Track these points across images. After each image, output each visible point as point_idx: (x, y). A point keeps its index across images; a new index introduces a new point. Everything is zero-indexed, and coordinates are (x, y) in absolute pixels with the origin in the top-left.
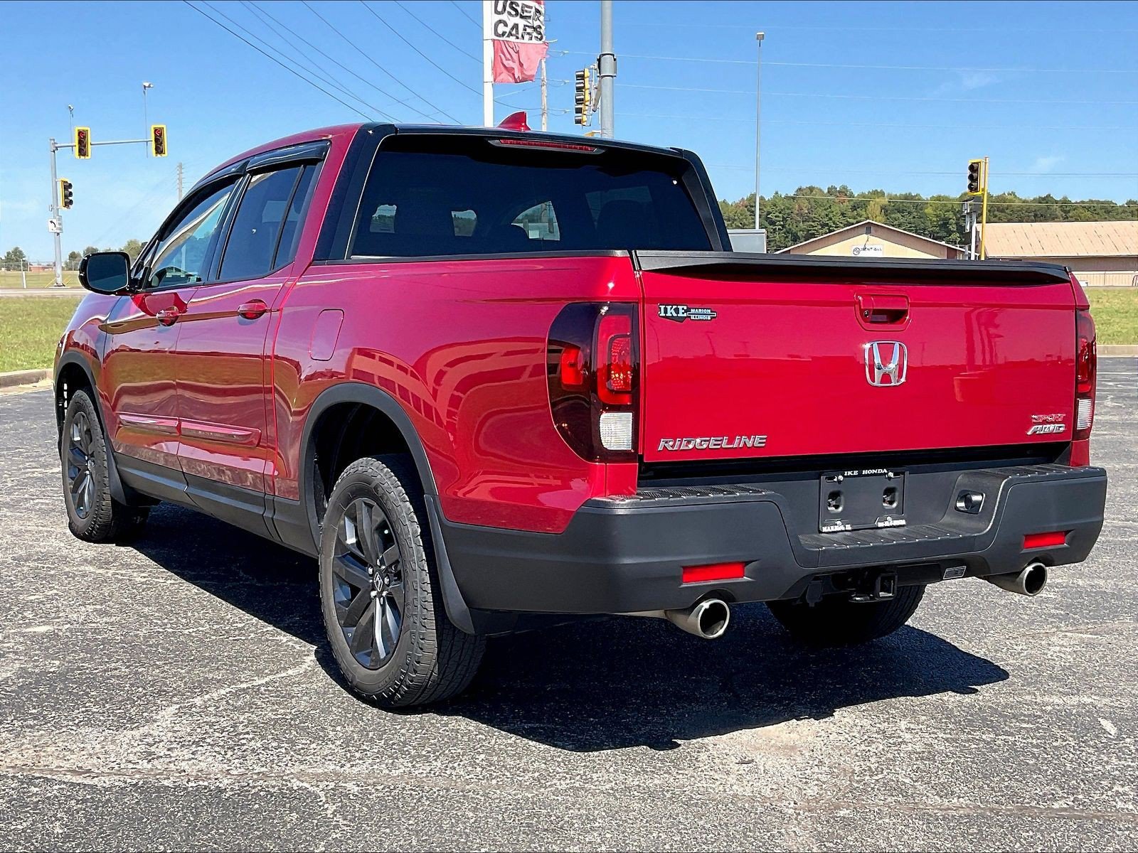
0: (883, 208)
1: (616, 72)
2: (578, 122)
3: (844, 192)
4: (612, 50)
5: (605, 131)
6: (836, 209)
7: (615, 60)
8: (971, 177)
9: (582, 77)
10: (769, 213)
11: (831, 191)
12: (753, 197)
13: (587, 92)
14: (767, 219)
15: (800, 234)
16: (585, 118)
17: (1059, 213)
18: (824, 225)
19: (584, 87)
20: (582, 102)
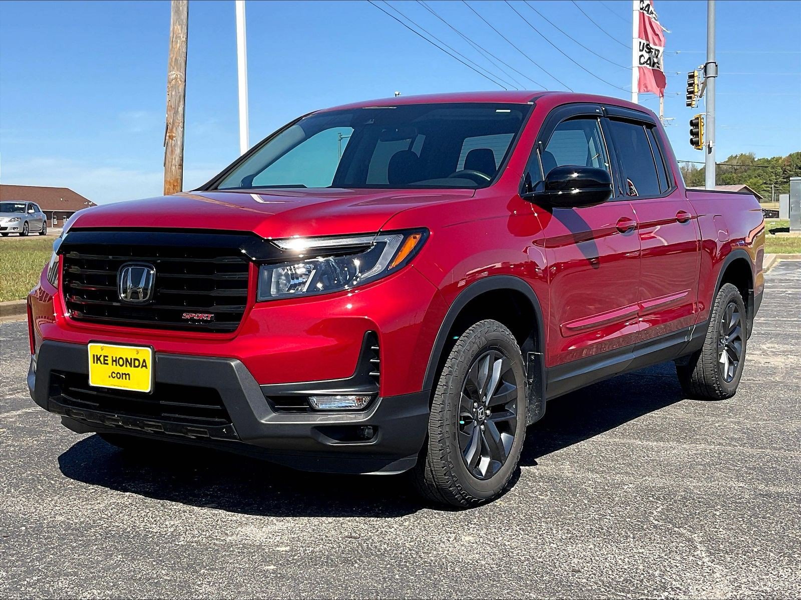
1: (717, 74)
2: (689, 105)
4: (714, 60)
5: (709, 114)
7: (716, 66)
9: (693, 76)
13: (696, 86)
16: (694, 103)
19: (694, 83)
20: (692, 92)
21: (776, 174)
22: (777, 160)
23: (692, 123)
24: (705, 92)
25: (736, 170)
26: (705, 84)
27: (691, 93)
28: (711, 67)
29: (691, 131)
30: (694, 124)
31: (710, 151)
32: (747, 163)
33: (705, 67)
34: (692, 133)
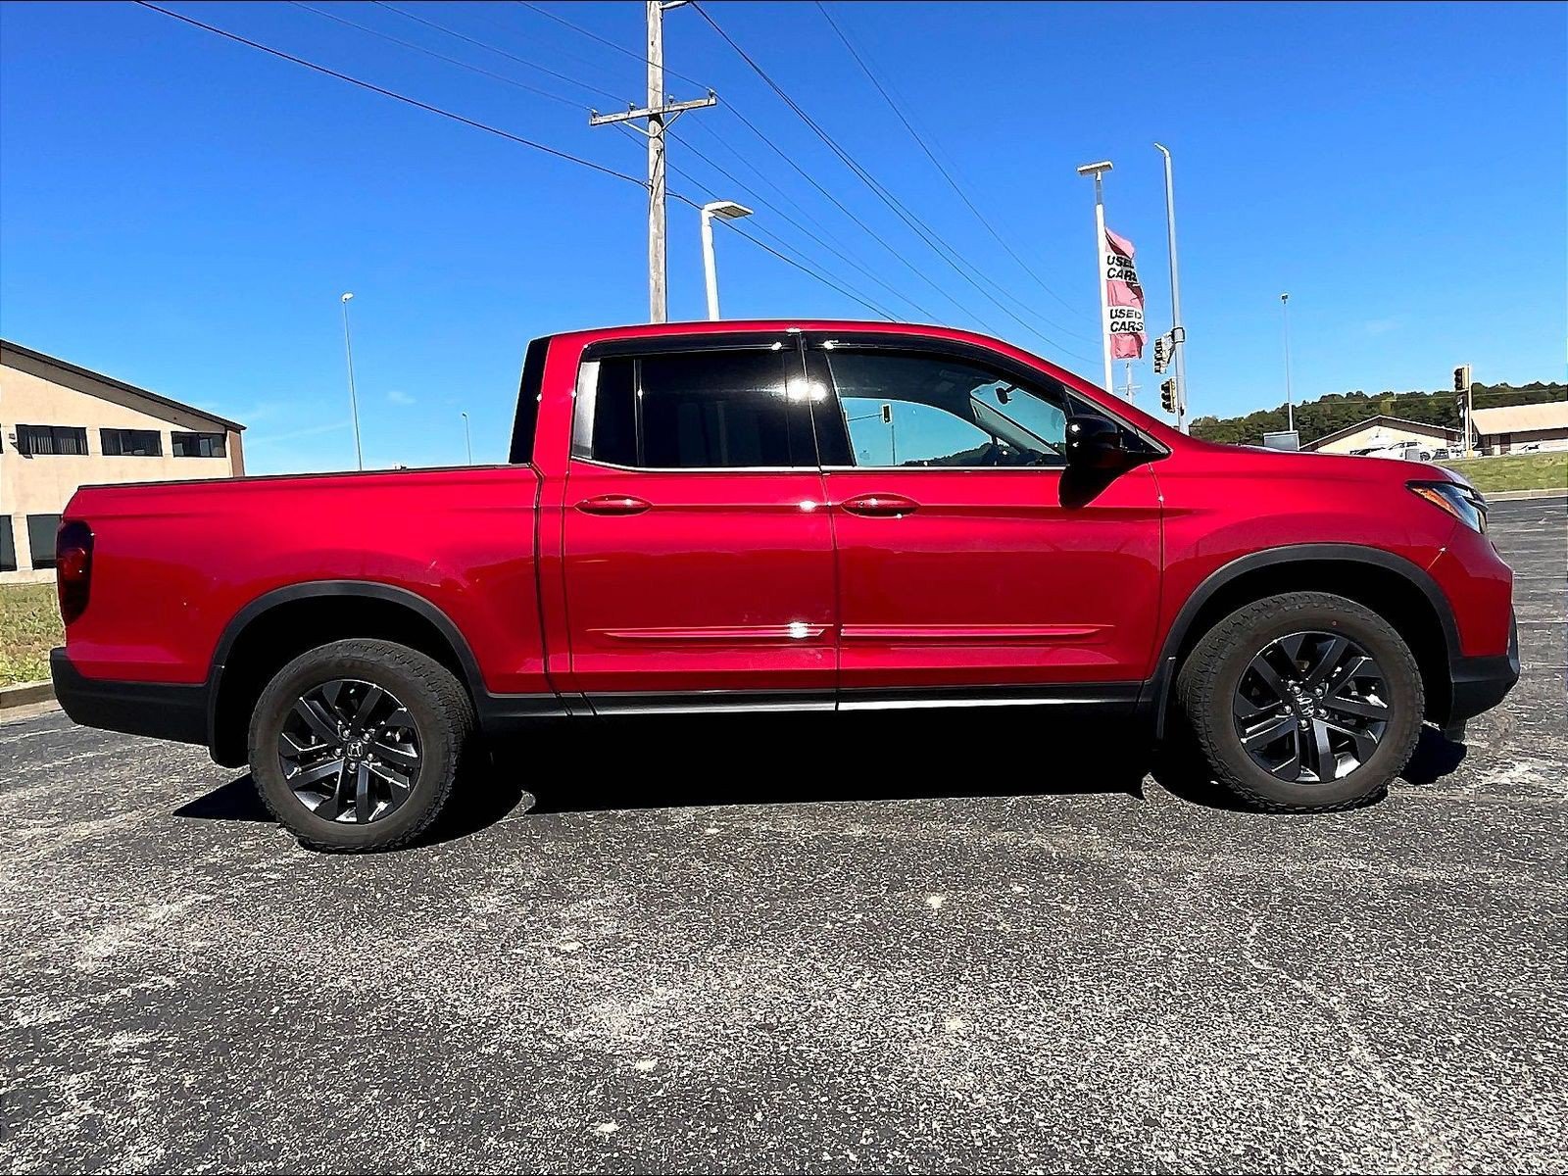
0: (1393, 404)
1: (1184, 338)
2: (1158, 371)
3: (1360, 395)
4: (1181, 326)
5: (1179, 378)
6: (1354, 409)
7: (1184, 331)
8: (1456, 379)
9: (1160, 343)
10: (1299, 416)
11: (1349, 395)
12: (1286, 406)
13: (1164, 352)
14: (1298, 421)
15: (1326, 429)
16: (1163, 368)
17: (1548, 395)
18: (1344, 422)
20: (1161, 359)
21: (1239, 434)
22: (1240, 419)
23: (1163, 388)
24: (1174, 355)
25: (1201, 431)
26: (1172, 350)
27: (1159, 359)
28: (1179, 335)
29: (1163, 395)
30: (1166, 388)
31: (1182, 414)
32: (1211, 425)
33: (1173, 332)
34: (1163, 396)
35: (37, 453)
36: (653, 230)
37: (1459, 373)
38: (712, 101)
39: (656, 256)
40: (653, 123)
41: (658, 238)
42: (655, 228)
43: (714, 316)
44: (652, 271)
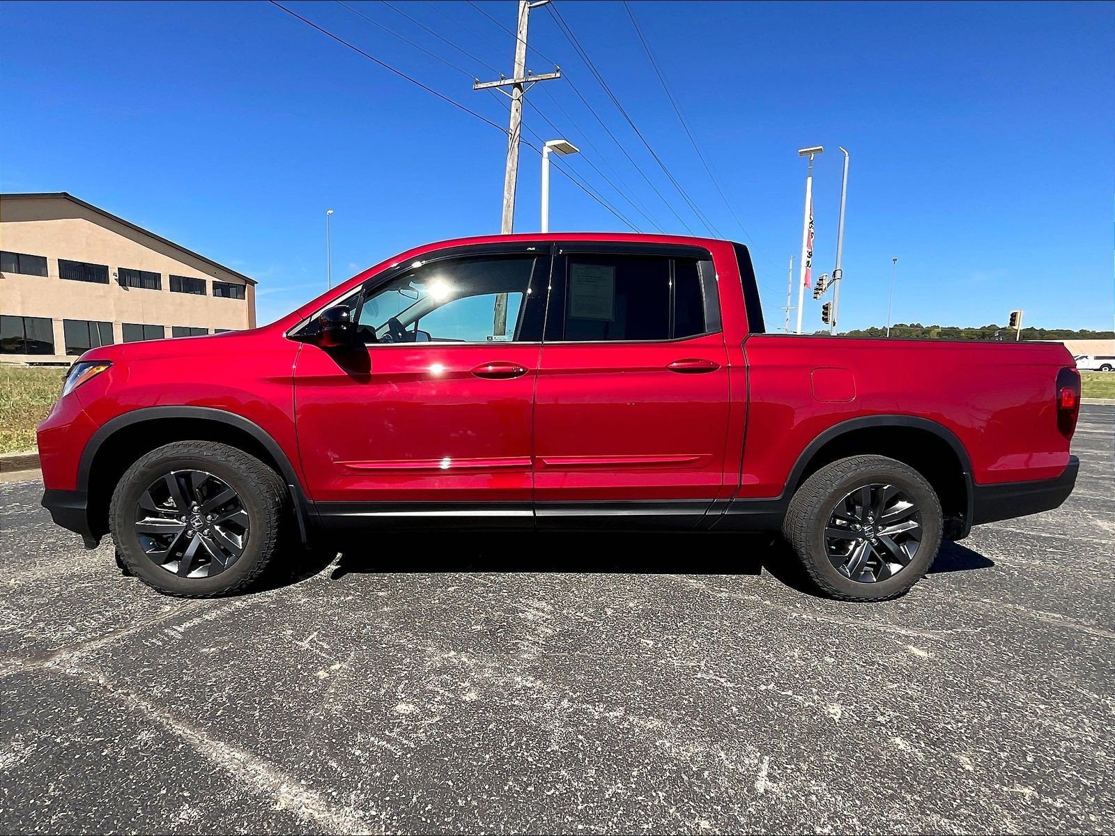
5: (833, 302)
23: (824, 307)
28: (838, 275)
29: (823, 312)
30: (826, 308)
31: (834, 325)
33: (834, 273)
35: (131, 286)
36: (509, 165)
37: (1014, 316)
38: (558, 75)
39: (509, 183)
40: (516, 90)
41: (512, 170)
42: (511, 164)
43: (545, 230)
44: (505, 192)
